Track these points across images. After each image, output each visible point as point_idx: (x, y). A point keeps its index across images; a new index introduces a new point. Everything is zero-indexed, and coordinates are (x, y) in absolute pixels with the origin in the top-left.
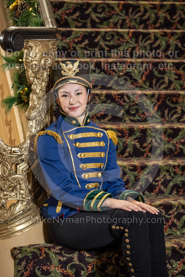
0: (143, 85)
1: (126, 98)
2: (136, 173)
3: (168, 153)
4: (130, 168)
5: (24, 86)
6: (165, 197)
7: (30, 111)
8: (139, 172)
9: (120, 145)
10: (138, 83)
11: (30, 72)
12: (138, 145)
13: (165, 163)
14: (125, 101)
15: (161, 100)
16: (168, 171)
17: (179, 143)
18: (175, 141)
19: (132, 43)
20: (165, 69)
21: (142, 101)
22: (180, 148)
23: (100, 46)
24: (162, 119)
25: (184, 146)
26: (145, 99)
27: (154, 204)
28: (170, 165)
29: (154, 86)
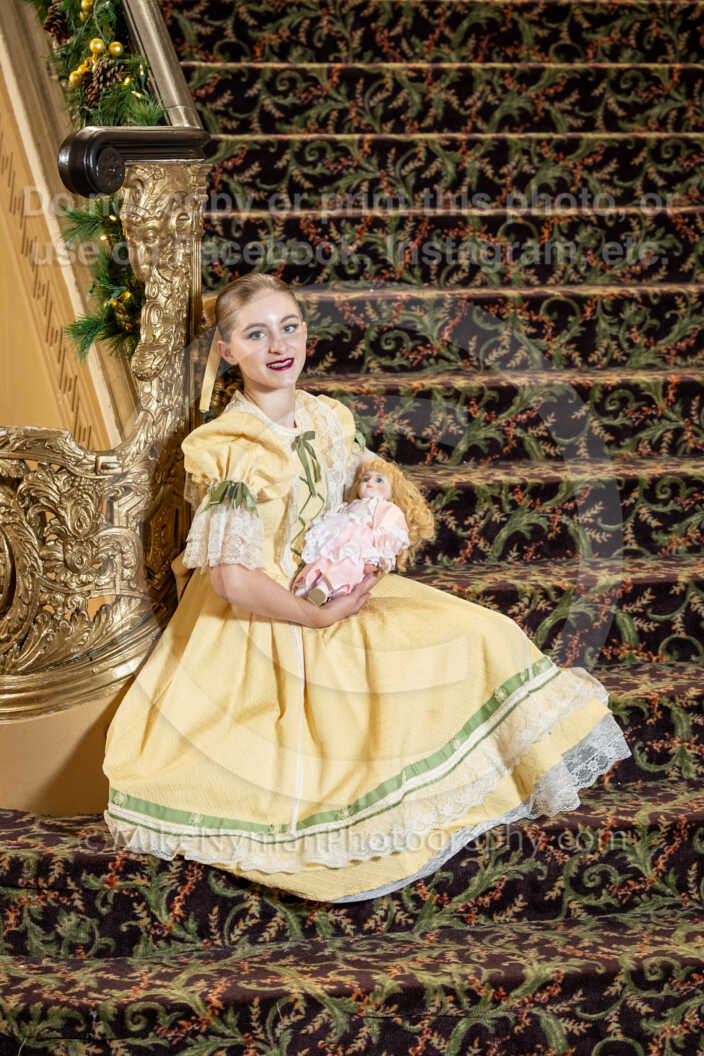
0: (407, 276)
5: (124, 288)
6: (493, 569)
7: (142, 356)
10: (393, 272)
12: (410, 433)
13: (487, 478)
14: (367, 319)
15: (459, 314)
16: (496, 500)
17: (514, 424)
18: (503, 419)
19: (371, 168)
20: (461, 233)
21: (411, 318)
22: (515, 437)
23: (292, 176)
24: (460, 364)
25: (526, 431)
26: (418, 313)
27: (470, 589)
28: (500, 485)
29: (433, 277)
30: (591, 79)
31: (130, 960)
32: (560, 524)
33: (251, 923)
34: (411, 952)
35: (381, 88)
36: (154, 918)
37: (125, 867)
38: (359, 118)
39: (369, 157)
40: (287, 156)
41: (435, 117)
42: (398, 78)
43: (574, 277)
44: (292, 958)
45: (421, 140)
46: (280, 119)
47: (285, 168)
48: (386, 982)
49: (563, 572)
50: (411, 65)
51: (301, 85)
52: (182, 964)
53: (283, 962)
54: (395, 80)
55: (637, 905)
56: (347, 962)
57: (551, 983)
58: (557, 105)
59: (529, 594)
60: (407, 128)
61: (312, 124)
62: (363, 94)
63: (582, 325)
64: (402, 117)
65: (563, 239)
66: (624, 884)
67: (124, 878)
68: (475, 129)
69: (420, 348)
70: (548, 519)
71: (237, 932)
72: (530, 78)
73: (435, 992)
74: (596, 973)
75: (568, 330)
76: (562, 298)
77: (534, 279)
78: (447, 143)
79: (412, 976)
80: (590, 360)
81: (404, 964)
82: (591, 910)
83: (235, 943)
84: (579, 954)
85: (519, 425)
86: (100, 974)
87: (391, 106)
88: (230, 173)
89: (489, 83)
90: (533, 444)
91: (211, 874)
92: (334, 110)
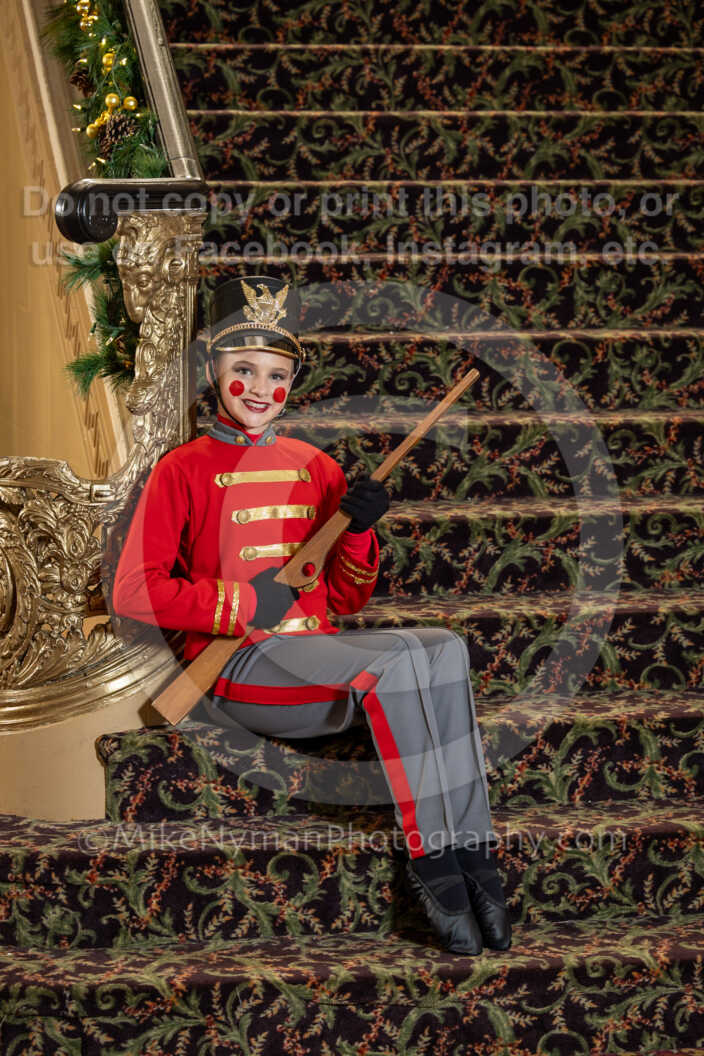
1: (383, 353)
2: (410, 540)
3: (490, 487)
4: (395, 527)
6: (485, 599)
7: (136, 392)
8: (417, 538)
11: (135, 290)
12: (415, 470)
13: (482, 513)
14: (380, 360)
16: (489, 534)
17: (518, 462)
18: (506, 457)
20: (482, 278)
21: (424, 360)
22: (519, 475)
24: (474, 404)
25: (530, 469)
26: (431, 354)
27: (455, 616)
28: (494, 519)
30: (626, 127)
31: (110, 951)
32: (553, 557)
33: (224, 919)
34: (372, 948)
35: (417, 135)
36: (132, 913)
37: (105, 864)
38: (394, 165)
41: (471, 164)
42: (433, 125)
43: (595, 321)
44: (259, 952)
46: (316, 165)
48: (342, 972)
49: (551, 603)
50: (448, 113)
51: (337, 133)
52: (155, 954)
53: (250, 954)
54: (429, 127)
55: (595, 913)
56: (309, 955)
57: (497, 976)
58: (593, 152)
59: (511, 622)
60: (443, 174)
61: (348, 170)
62: (398, 141)
63: (593, 367)
64: (438, 164)
65: (583, 284)
66: (581, 893)
67: (104, 873)
68: (511, 176)
69: (434, 388)
70: (541, 552)
71: (212, 928)
72: (566, 126)
73: (386, 981)
74: (540, 969)
75: (581, 373)
76: (574, 341)
77: (555, 323)
78: (475, 189)
79: (367, 967)
80: (603, 401)
81: (363, 959)
82: (549, 916)
83: (210, 938)
84: (528, 952)
85: (523, 463)
86: (79, 962)
87: (426, 153)
89: (524, 130)
90: (537, 481)
91: (186, 872)
92: (370, 156)
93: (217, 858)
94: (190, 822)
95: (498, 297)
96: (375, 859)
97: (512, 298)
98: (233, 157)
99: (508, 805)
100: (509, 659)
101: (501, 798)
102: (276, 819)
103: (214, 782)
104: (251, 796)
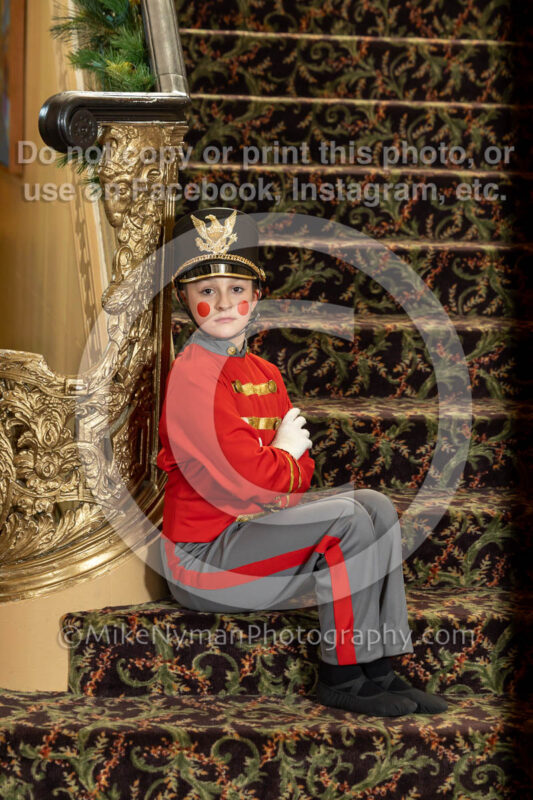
0: (404, 228)
2: (370, 437)
4: (357, 423)
8: (377, 435)
9: (340, 368)
10: (393, 224)
12: (382, 369)
15: (440, 265)
17: (477, 365)
18: (467, 360)
19: (385, 131)
22: (477, 377)
23: (313, 136)
25: (488, 372)
29: (428, 230)
32: (504, 457)
35: (405, 60)
36: (81, 786)
37: (57, 740)
38: (384, 86)
39: (383, 122)
40: (310, 118)
41: (453, 87)
42: (421, 52)
45: (431, 108)
46: (313, 84)
47: (308, 128)
49: (498, 501)
50: (434, 41)
51: (333, 55)
54: (417, 53)
59: (459, 519)
60: (428, 96)
61: (342, 90)
62: (388, 64)
64: (424, 86)
66: (509, 784)
67: (55, 748)
68: (490, 99)
70: (493, 452)
78: (455, 111)
85: (482, 366)
87: (413, 76)
88: (258, 130)
90: (494, 383)
91: (133, 752)
92: (362, 78)
93: (163, 739)
94: (146, 698)
95: (470, 211)
96: (313, 745)
97: (482, 212)
98: (238, 74)
99: (447, 693)
100: (456, 553)
101: (440, 687)
102: (225, 700)
103: (170, 661)
104: (204, 676)
